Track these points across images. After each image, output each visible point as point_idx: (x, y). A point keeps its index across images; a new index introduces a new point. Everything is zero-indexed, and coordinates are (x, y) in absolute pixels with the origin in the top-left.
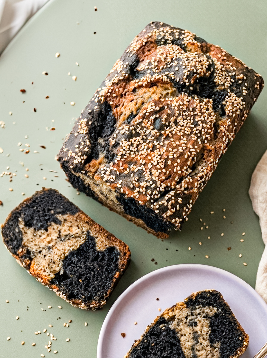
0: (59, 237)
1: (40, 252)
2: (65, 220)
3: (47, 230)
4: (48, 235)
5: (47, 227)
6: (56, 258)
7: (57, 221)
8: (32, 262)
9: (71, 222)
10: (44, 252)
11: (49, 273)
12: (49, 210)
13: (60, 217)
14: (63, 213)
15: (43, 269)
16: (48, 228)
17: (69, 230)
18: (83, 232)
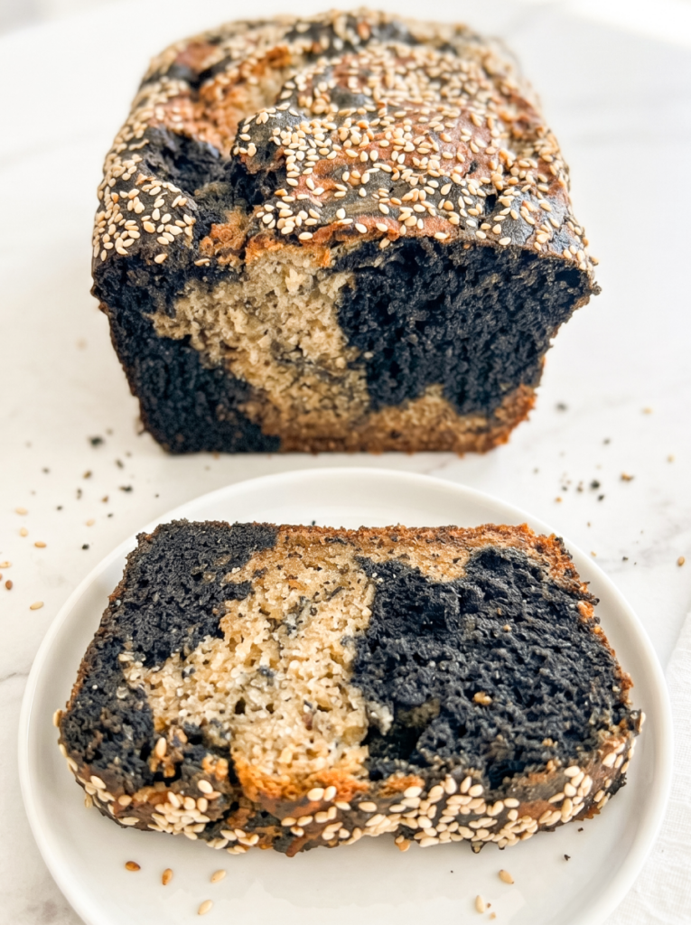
0: (275, 624)
1: (240, 708)
2: (259, 574)
3: (219, 634)
4: (233, 645)
5: (216, 624)
6: (321, 690)
7: (236, 592)
8: (235, 756)
9: (279, 568)
10: (254, 697)
11: (335, 754)
12: (198, 577)
13: (235, 576)
14: (239, 561)
15: (301, 750)
16: (223, 626)
17: (291, 589)
18: (343, 572)
